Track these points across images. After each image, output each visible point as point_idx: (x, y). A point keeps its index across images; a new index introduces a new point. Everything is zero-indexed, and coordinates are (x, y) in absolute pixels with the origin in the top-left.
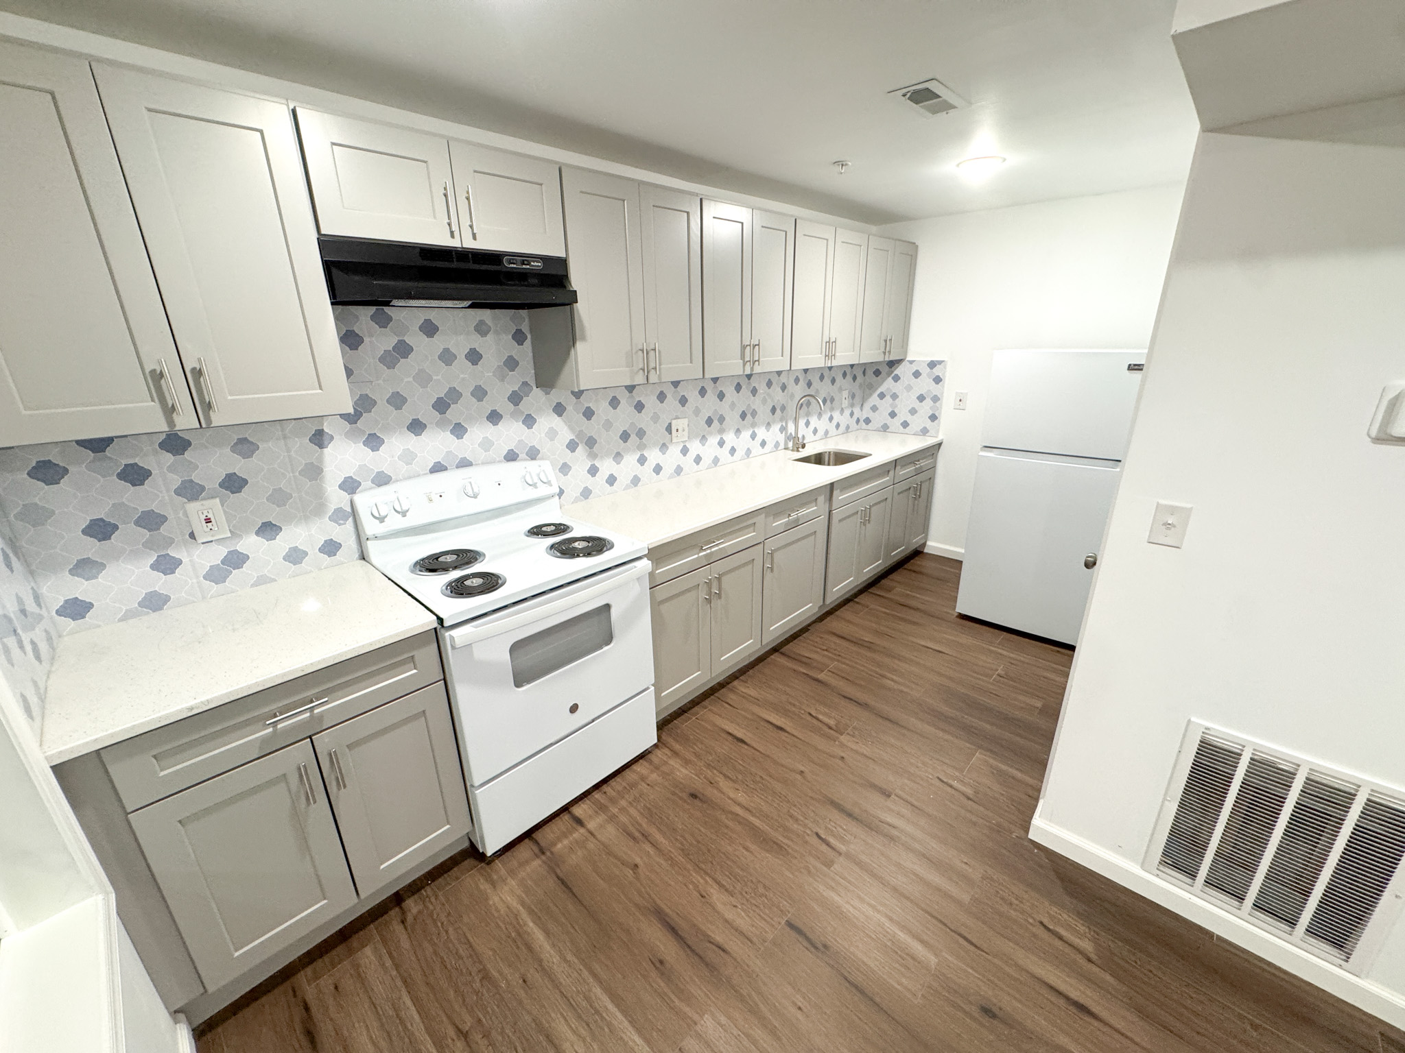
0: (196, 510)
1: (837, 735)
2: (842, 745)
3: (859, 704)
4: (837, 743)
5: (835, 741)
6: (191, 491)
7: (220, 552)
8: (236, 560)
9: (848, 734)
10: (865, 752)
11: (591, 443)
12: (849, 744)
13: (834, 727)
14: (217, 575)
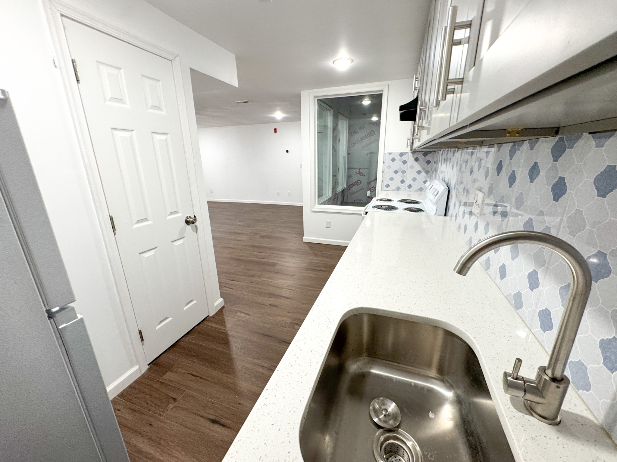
1: (292, 321)
2: (290, 317)
3: (284, 342)
4: (292, 318)
5: (293, 318)
9: (288, 323)
10: (279, 317)
12: (287, 319)
13: (295, 325)
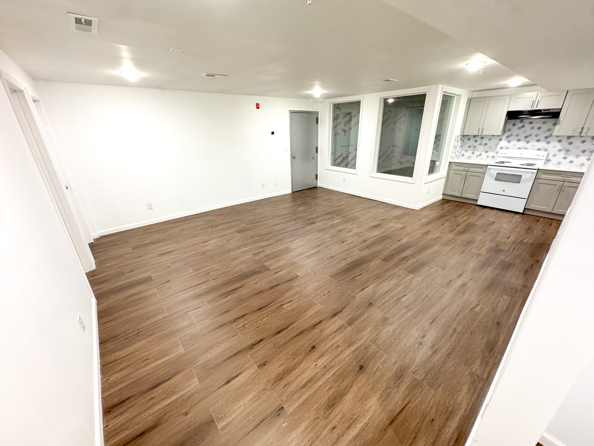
0: (480, 147)
6: (480, 144)
7: (479, 153)
8: (480, 155)
11: (568, 151)
14: (477, 156)
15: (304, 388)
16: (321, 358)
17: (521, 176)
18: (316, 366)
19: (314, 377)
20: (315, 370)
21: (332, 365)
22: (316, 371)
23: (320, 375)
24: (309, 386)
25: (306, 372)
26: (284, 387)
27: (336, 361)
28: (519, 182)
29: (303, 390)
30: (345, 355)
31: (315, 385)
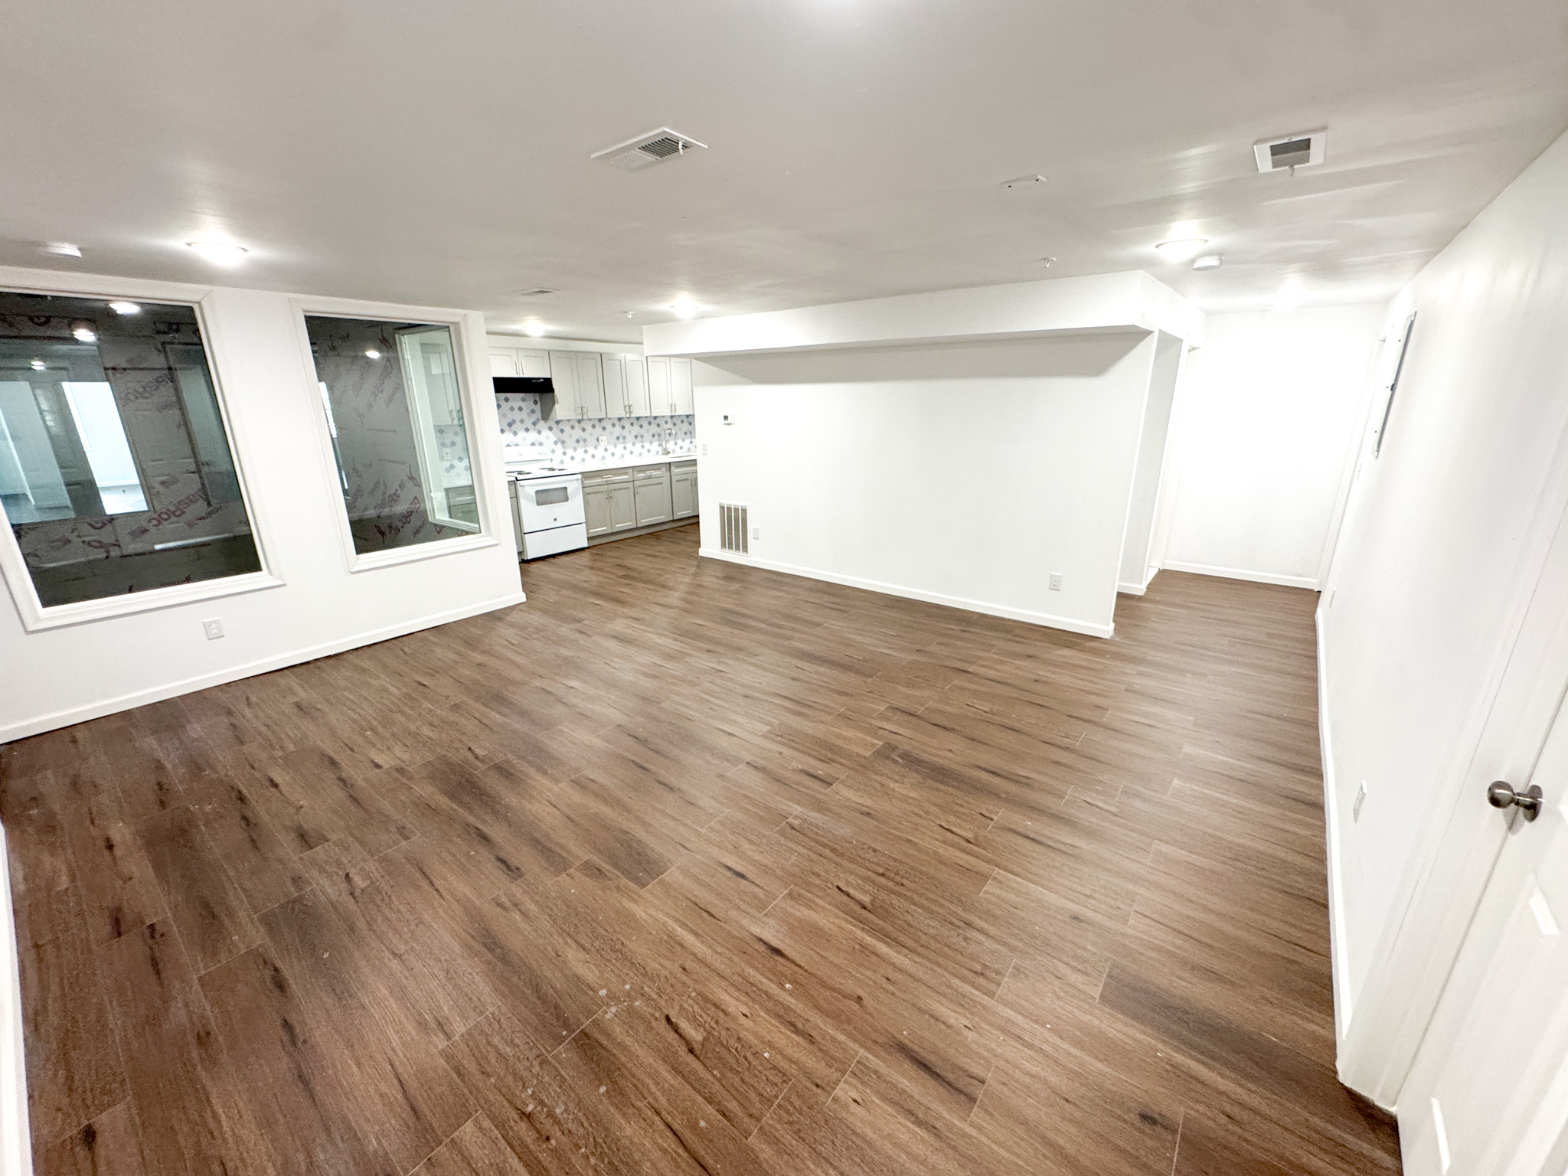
11: (564, 441)
15: (811, 1036)
16: (724, 1007)
17: (566, 488)
18: (748, 1015)
19: (778, 1016)
20: (759, 1016)
21: (740, 980)
22: (762, 1014)
23: (770, 1005)
24: (803, 1025)
25: (768, 1037)
26: (823, 1088)
27: (728, 972)
28: (567, 499)
29: (818, 1038)
30: (709, 952)
31: (798, 1011)
